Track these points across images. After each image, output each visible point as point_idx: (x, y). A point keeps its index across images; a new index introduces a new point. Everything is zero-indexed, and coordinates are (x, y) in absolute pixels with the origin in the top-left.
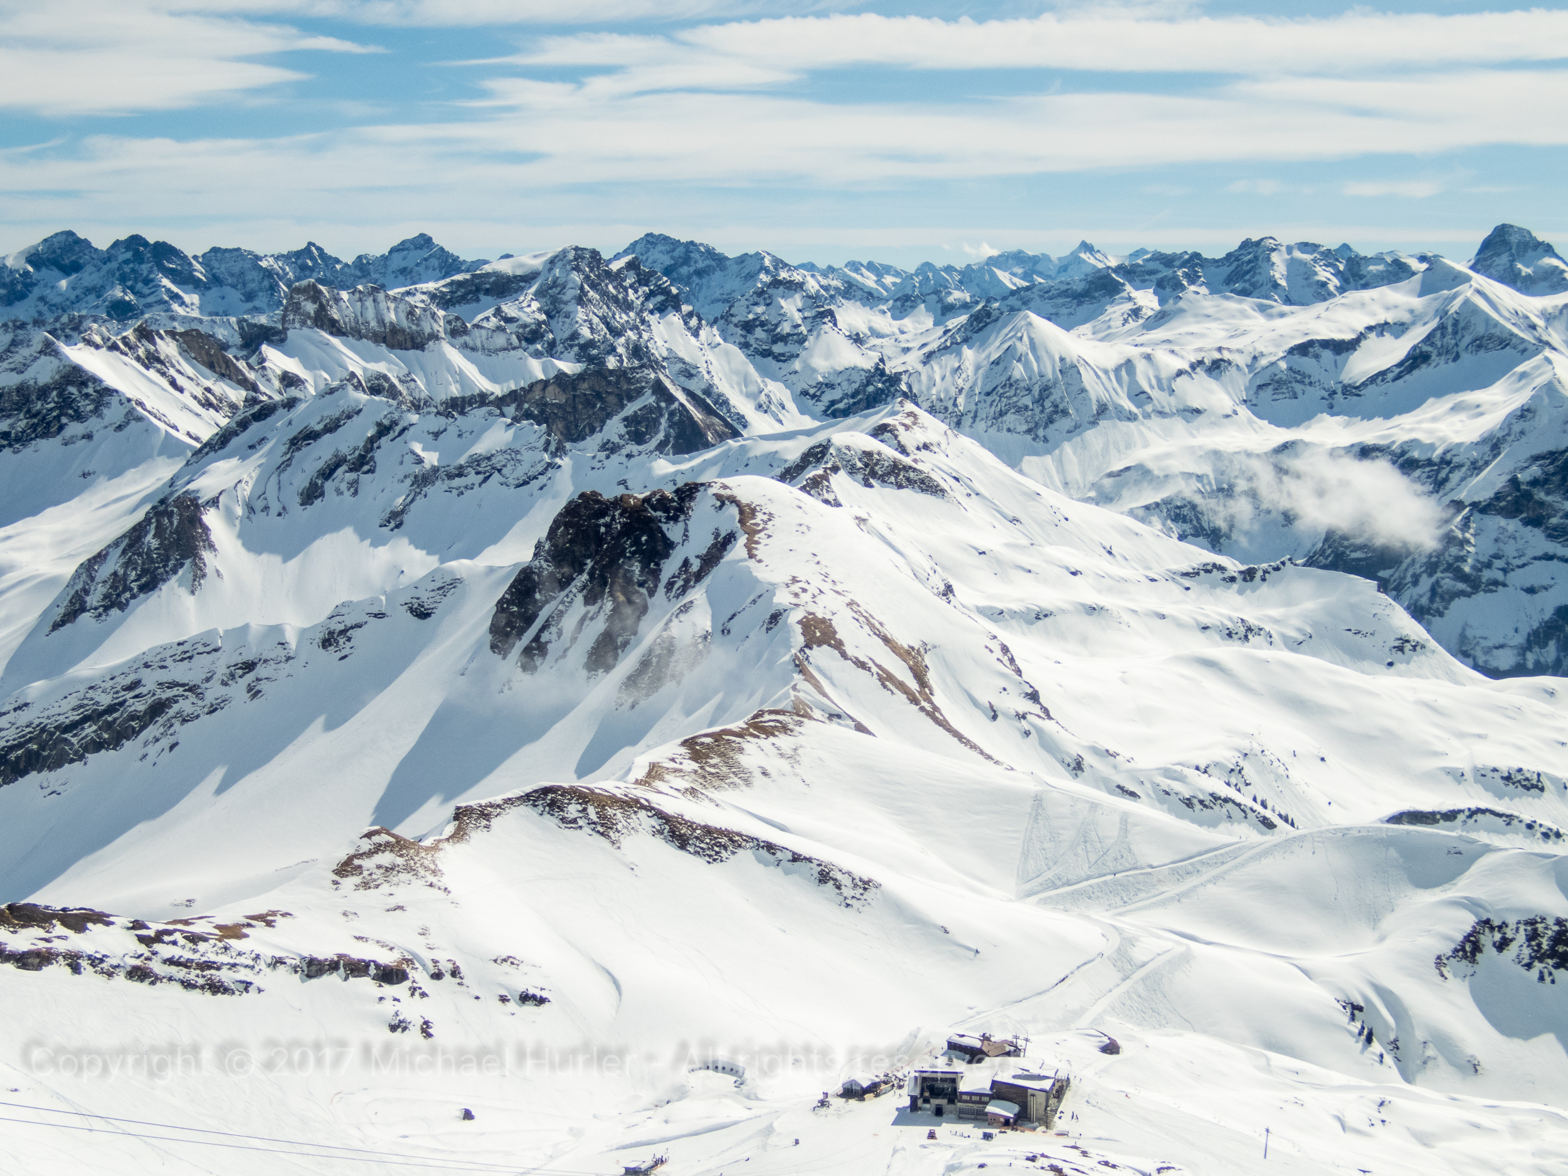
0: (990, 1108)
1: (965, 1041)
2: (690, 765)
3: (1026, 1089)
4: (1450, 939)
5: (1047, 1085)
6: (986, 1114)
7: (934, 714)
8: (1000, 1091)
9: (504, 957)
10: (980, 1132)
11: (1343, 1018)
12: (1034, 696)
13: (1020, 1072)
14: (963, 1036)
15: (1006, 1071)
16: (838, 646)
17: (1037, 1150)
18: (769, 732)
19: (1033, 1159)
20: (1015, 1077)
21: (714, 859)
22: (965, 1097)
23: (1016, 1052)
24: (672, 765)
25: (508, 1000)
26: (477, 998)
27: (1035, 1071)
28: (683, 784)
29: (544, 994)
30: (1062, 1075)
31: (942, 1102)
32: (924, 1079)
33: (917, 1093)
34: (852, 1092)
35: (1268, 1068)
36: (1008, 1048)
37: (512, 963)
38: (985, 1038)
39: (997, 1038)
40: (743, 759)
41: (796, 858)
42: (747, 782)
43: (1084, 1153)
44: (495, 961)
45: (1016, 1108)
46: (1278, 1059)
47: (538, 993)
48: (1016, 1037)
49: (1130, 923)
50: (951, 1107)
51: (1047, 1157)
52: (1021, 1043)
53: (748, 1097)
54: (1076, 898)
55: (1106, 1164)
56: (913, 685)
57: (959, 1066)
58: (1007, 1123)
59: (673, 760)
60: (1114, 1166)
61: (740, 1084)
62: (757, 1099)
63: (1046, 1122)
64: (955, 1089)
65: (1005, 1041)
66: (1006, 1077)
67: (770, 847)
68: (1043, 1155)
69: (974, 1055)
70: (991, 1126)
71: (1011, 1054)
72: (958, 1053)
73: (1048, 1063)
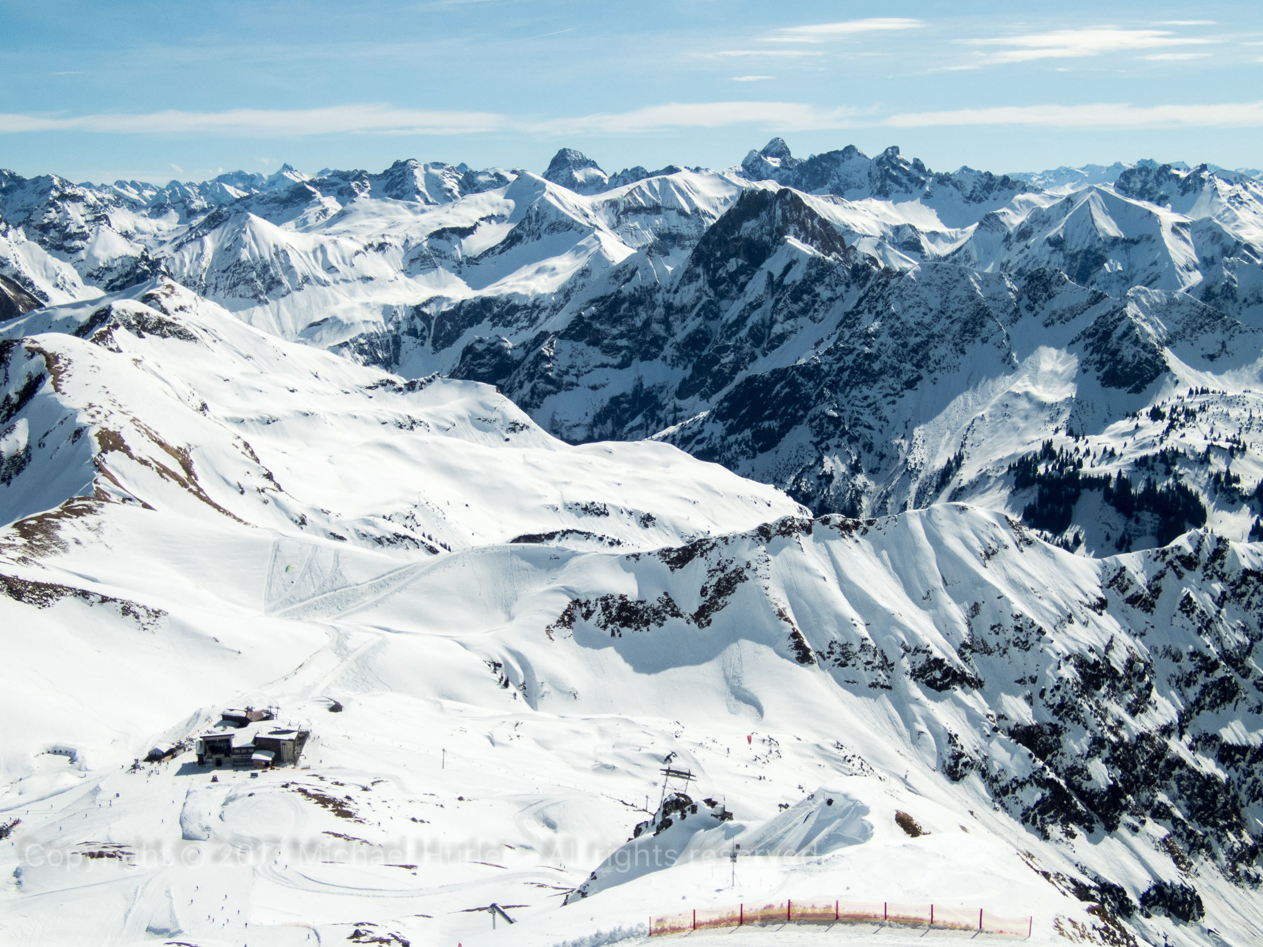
0: (256, 756)
1: (234, 713)
2: (22, 541)
3: (279, 740)
4: (554, 614)
5: (293, 736)
6: (253, 760)
7: (199, 493)
8: (260, 744)
10: (248, 773)
11: (488, 671)
12: (269, 476)
13: (274, 730)
14: (233, 710)
15: (263, 729)
16: (126, 450)
17: (289, 780)
18: (79, 513)
19: (286, 786)
20: (270, 733)
21: (42, 605)
22: (236, 751)
23: (269, 717)
24: (7, 542)
27: (285, 727)
28: (16, 555)
30: (304, 729)
31: (221, 756)
32: (208, 742)
33: (203, 752)
34: (155, 757)
35: (442, 709)
36: (265, 715)
38: (249, 710)
39: (257, 708)
40: (59, 534)
41: (104, 600)
42: (65, 549)
43: (322, 778)
45: (273, 754)
46: (447, 703)
48: (270, 707)
49: (343, 624)
50: (228, 759)
51: (296, 783)
52: (274, 711)
53: (80, 769)
54: (306, 609)
55: (337, 783)
56: (183, 474)
57: (230, 730)
58: (267, 765)
59: (8, 538)
60: (342, 785)
61: (72, 761)
62: (87, 770)
63: (294, 761)
64: (229, 746)
65: (263, 711)
66: (264, 734)
67: (84, 594)
68: (293, 783)
69: (242, 722)
70: (256, 768)
71: (267, 718)
72: (230, 722)
73: (293, 721)
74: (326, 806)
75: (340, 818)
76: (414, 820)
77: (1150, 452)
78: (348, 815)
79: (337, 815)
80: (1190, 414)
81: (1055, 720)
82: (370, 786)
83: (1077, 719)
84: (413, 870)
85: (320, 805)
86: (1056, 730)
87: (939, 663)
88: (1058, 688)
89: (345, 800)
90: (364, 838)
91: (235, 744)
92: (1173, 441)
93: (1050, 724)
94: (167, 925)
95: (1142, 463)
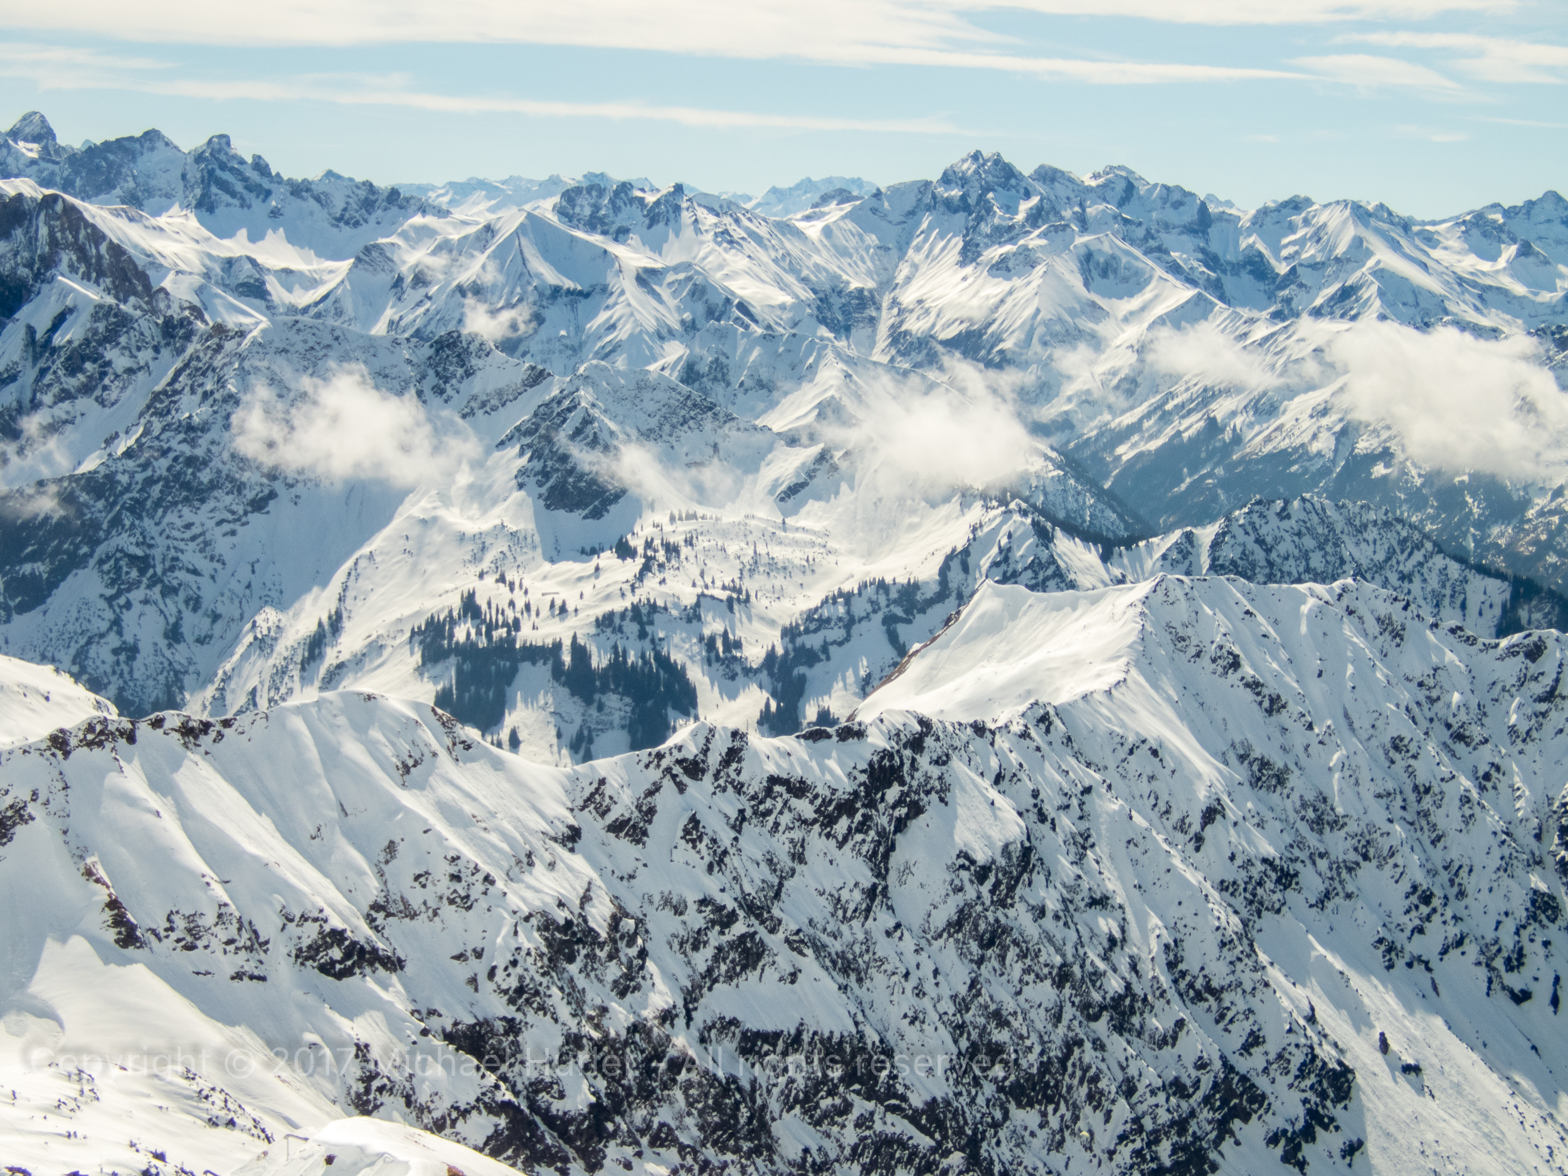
77: (619, 605)
80: (672, 550)
81: (510, 1012)
83: (542, 1008)
86: (513, 1028)
87: (337, 936)
88: (514, 963)
92: (651, 589)
93: (504, 1019)
95: (606, 622)
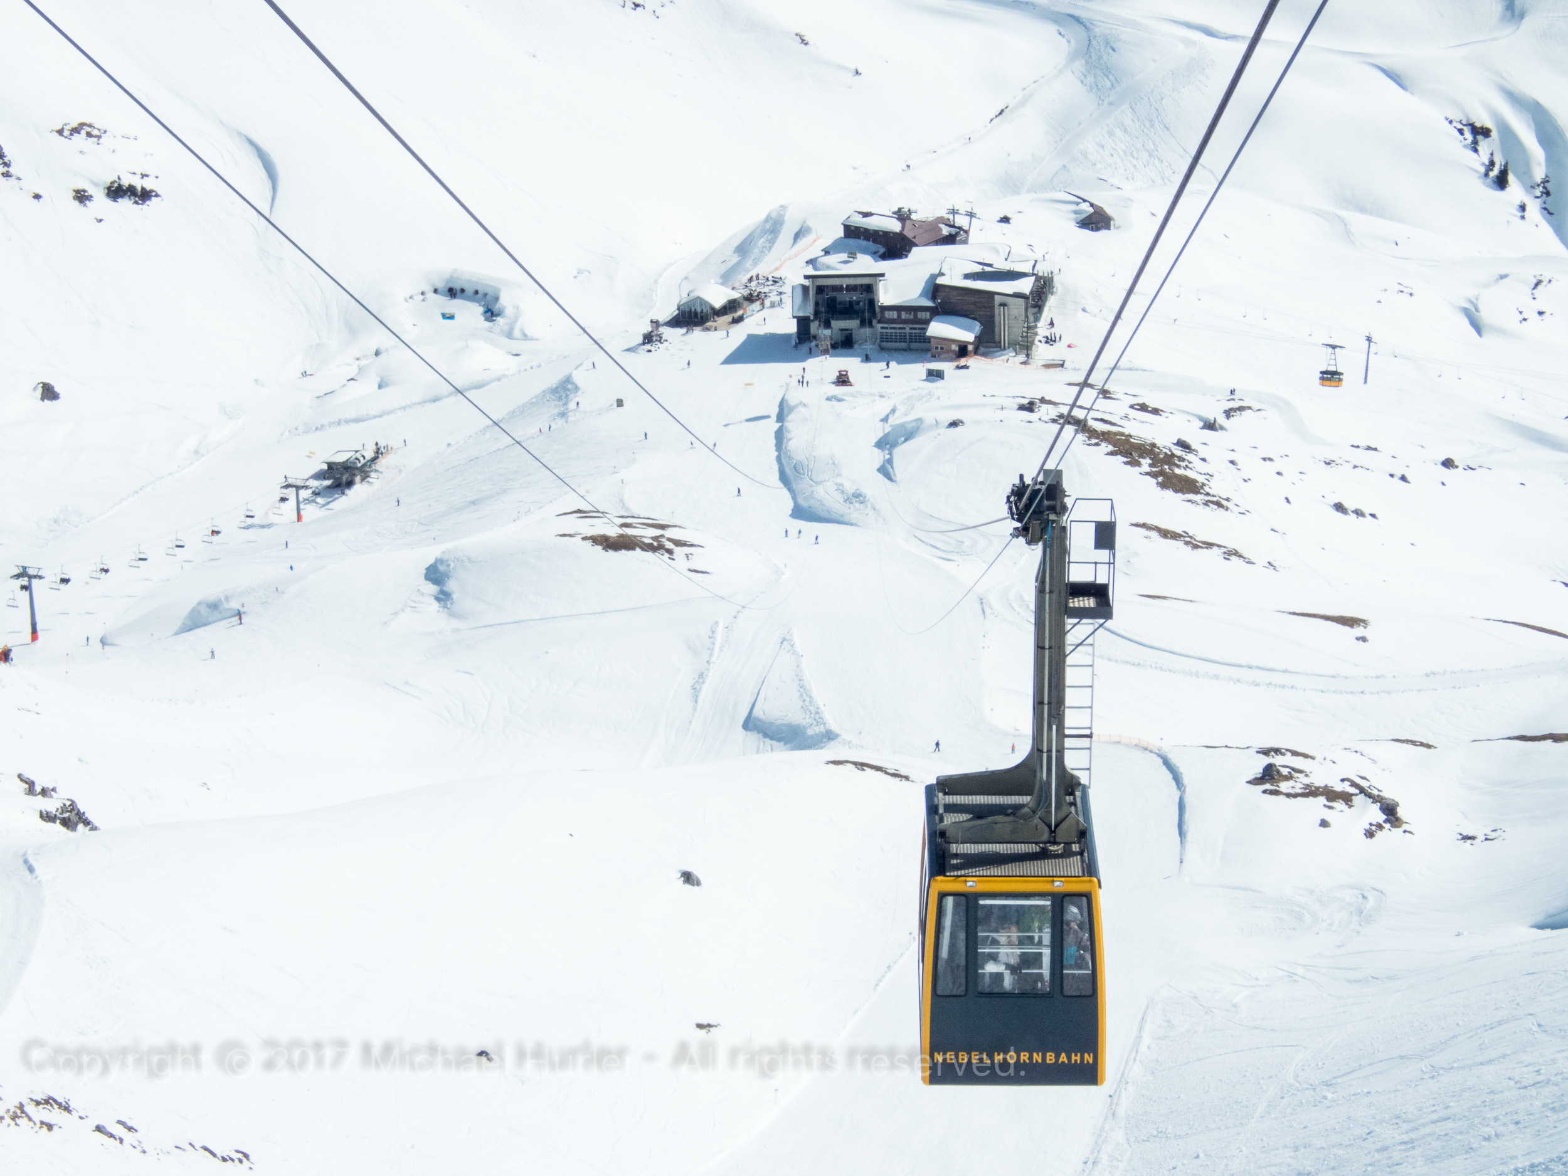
0: (936, 330)
1: (872, 223)
3: (991, 295)
5: (1025, 286)
6: (928, 340)
8: (946, 300)
9: (74, 125)
10: (919, 369)
13: (978, 269)
14: (866, 215)
17: (1031, 393)
19: (1029, 407)
20: (967, 276)
22: (889, 315)
23: (956, 235)
25: (89, 198)
26: (37, 197)
27: (1001, 265)
29: (148, 184)
30: (1042, 269)
31: (852, 324)
32: (820, 290)
33: (809, 311)
34: (693, 316)
35: (1348, 236)
36: (946, 231)
37: (89, 135)
38: (902, 216)
39: (923, 213)
44: (60, 132)
45: (978, 327)
47: (138, 183)
48: (954, 212)
50: (867, 331)
51: (1050, 402)
52: (961, 221)
53: (509, 335)
55: (1143, 408)
57: (864, 264)
58: (963, 351)
60: (1156, 411)
61: (491, 313)
62: (525, 337)
63: (1025, 346)
64: (872, 303)
65: (941, 220)
66: (953, 278)
68: (1043, 401)
69: (893, 246)
70: (935, 357)
71: (950, 240)
72: (862, 243)
73: (1020, 250)
74: (1135, 463)
75: (1169, 493)
76: (1339, 507)
78: (1187, 486)
79: (1163, 486)
82: (1222, 420)
84: (1359, 631)
85: (1120, 459)
89: (1178, 451)
90: (1231, 545)
91: (886, 296)
94: (797, 717)
